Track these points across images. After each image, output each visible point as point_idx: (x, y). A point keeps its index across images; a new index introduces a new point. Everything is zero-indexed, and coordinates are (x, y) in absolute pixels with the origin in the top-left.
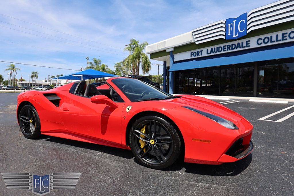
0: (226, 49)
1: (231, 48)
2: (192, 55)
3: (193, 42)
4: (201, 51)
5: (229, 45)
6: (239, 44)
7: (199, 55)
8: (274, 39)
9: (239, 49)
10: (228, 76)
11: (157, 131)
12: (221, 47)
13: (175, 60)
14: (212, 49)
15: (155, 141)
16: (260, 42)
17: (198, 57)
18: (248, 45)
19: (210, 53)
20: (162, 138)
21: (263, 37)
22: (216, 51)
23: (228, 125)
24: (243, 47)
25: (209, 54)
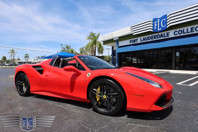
0: (153, 38)
1: (156, 37)
2: (131, 42)
3: (131, 33)
4: (137, 40)
5: (155, 36)
6: (162, 34)
8: (185, 31)
9: (162, 38)
10: (155, 56)
11: (108, 89)
12: (150, 37)
13: (119, 46)
14: (144, 38)
15: (106, 96)
16: (176, 33)
17: (135, 43)
18: (168, 35)
19: (143, 41)
20: (111, 94)
21: (178, 30)
22: (147, 39)
23: (156, 85)
24: (164, 37)
25: (142, 41)
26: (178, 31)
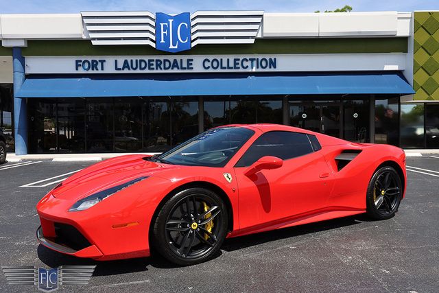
0: (154, 67)
1: (162, 66)
2: (80, 65)
3: (84, 37)
4: (102, 62)
5: (159, 60)
6: (175, 61)
7: (97, 69)
8: (225, 65)
9: (175, 71)
12: (145, 61)
14: (126, 62)
16: (207, 64)
17: (95, 72)
18: (190, 66)
19: (123, 69)
21: (211, 58)
22: (134, 66)
24: (182, 68)
25: (120, 69)
26: (211, 60)
